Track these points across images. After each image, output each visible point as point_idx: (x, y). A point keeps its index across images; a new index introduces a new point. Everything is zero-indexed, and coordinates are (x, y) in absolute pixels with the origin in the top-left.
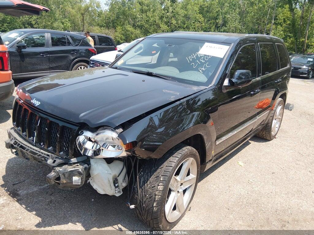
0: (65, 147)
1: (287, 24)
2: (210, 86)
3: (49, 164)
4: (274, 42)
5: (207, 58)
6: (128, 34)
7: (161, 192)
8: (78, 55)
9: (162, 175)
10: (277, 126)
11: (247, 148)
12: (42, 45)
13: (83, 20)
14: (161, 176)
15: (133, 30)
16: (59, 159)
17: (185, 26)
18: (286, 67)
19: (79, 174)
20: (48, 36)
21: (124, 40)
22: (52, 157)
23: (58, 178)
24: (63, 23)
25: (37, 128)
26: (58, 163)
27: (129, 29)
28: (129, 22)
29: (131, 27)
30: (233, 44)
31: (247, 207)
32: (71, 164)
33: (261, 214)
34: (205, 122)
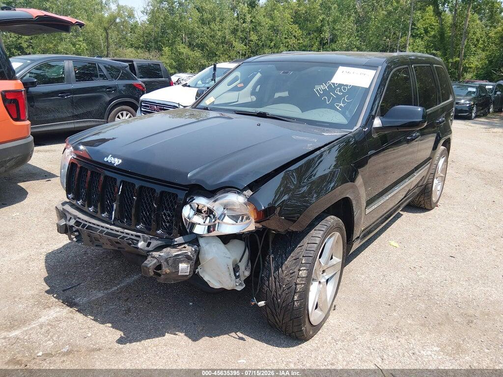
0: (165, 222)
1: (430, 37)
2: (355, 128)
3: (142, 248)
4: (432, 64)
5: (344, 89)
6: (181, 59)
7: (304, 279)
8: (118, 94)
9: (303, 256)
10: (439, 188)
11: (398, 221)
12: (60, 80)
13: (107, 38)
14: (301, 257)
15: (191, 53)
16: (157, 240)
17: (272, 44)
18: (448, 101)
19: (188, 258)
20: (68, 65)
21: (176, 68)
22: (143, 237)
23: (159, 267)
24: (74, 45)
25: (118, 198)
26: (155, 246)
27: (182, 50)
28: (182, 39)
29: (187, 47)
30: (380, 68)
31: (414, 300)
32: (174, 246)
33: (436, 309)
34: (353, 180)
